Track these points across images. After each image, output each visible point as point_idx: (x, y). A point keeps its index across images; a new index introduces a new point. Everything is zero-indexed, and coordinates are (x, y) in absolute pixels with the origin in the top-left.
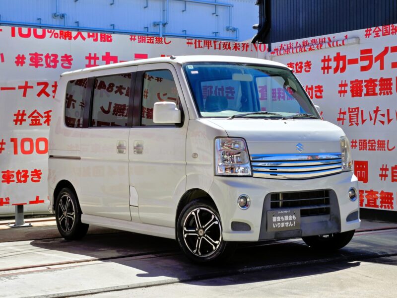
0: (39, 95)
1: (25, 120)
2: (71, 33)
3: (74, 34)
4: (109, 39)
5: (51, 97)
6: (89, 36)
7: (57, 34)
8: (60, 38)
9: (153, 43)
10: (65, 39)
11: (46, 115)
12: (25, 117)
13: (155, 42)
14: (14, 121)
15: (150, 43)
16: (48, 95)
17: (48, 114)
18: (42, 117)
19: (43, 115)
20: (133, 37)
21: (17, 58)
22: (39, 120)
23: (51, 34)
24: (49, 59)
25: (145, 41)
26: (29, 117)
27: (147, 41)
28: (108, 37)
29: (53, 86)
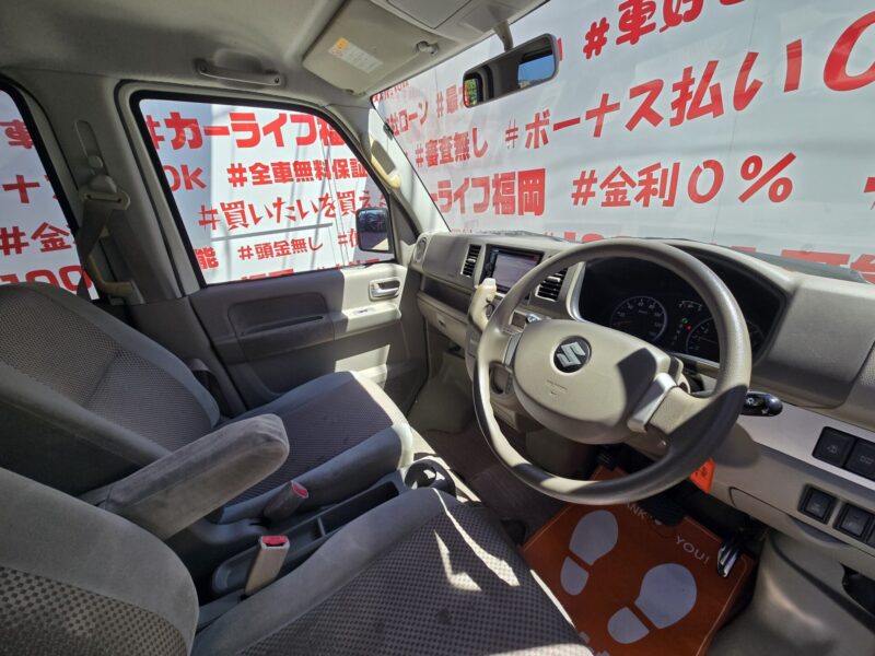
0: (632, 124)
1: (593, 194)
5: (665, 122)
11: (644, 177)
12: (594, 188)
14: (573, 195)
16: (656, 120)
17: (650, 176)
18: (633, 185)
19: (636, 179)
22: (625, 192)
26: (602, 187)
29: (676, 88)
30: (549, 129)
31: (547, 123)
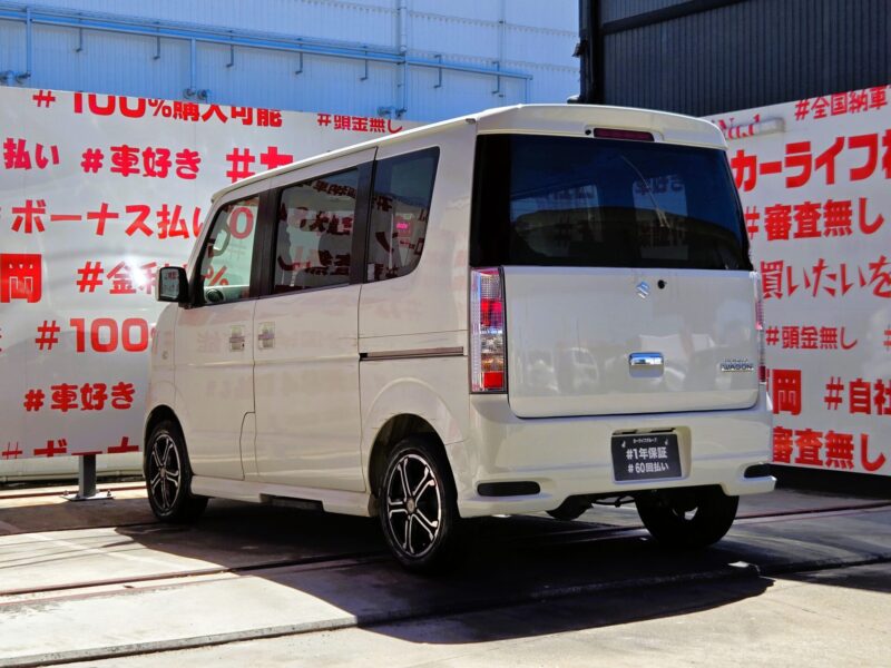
0: (130, 231)
1: (100, 283)
2: (197, 107)
3: (203, 108)
4: (276, 120)
5: (155, 235)
6: (235, 114)
7: (169, 108)
8: (175, 116)
9: (365, 129)
10: (186, 119)
12: (101, 277)
13: (368, 127)
14: (79, 283)
15: (360, 129)
16: (148, 232)
17: (150, 271)
20: (324, 118)
21: (84, 156)
22: (131, 282)
23: (155, 108)
24: (151, 160)
25: (349, 126)
26: (109, 276)
27: (352, 126)
28: (273, 116)
29: (159, 214)
30: (45, 218)
31: (43, 211)
